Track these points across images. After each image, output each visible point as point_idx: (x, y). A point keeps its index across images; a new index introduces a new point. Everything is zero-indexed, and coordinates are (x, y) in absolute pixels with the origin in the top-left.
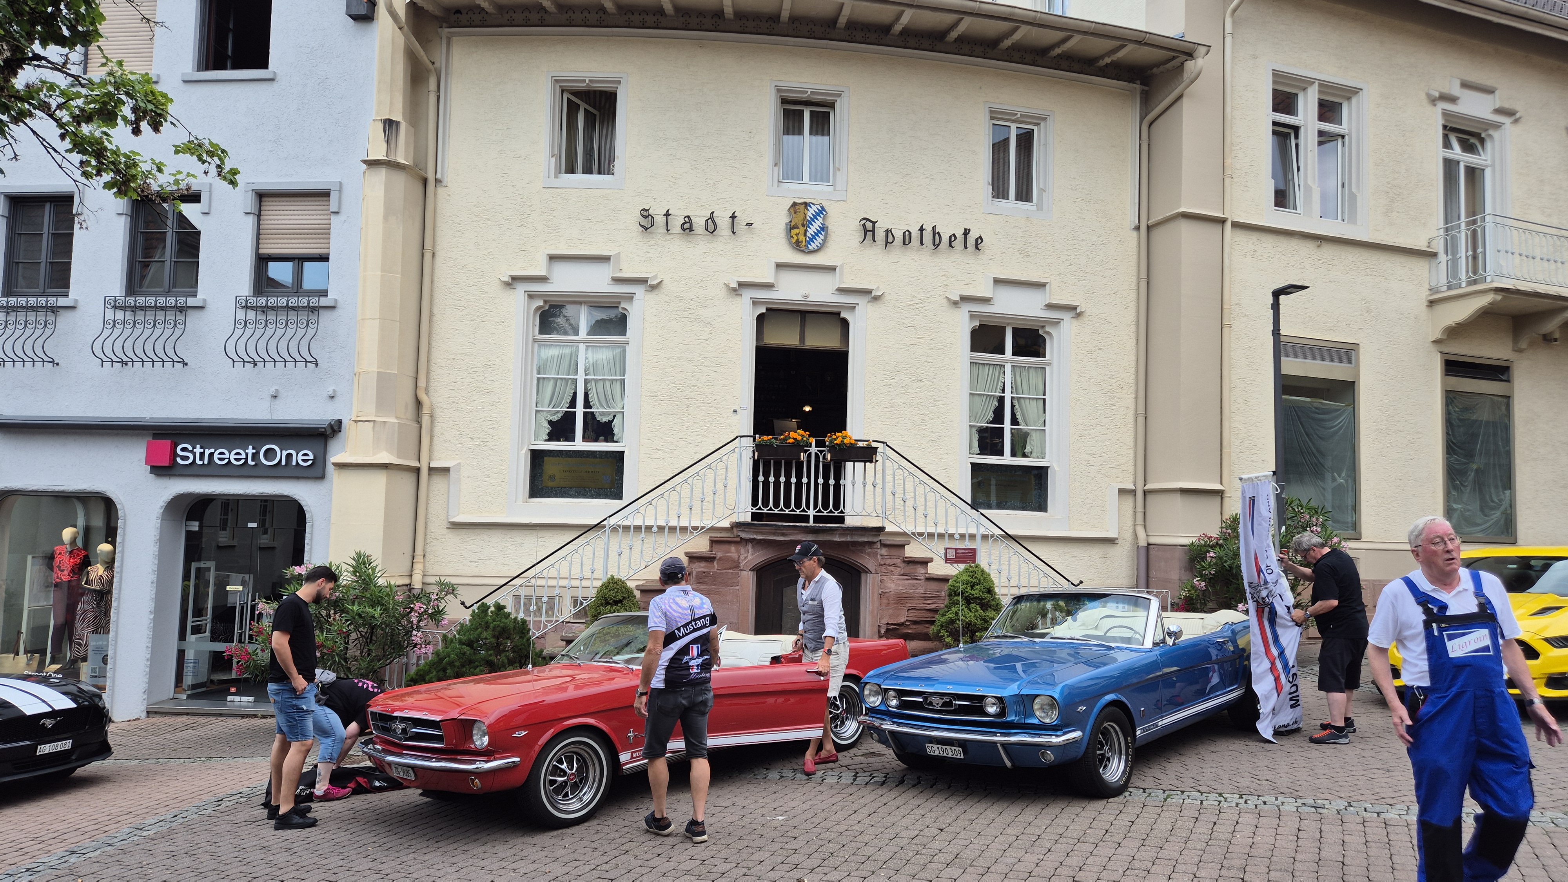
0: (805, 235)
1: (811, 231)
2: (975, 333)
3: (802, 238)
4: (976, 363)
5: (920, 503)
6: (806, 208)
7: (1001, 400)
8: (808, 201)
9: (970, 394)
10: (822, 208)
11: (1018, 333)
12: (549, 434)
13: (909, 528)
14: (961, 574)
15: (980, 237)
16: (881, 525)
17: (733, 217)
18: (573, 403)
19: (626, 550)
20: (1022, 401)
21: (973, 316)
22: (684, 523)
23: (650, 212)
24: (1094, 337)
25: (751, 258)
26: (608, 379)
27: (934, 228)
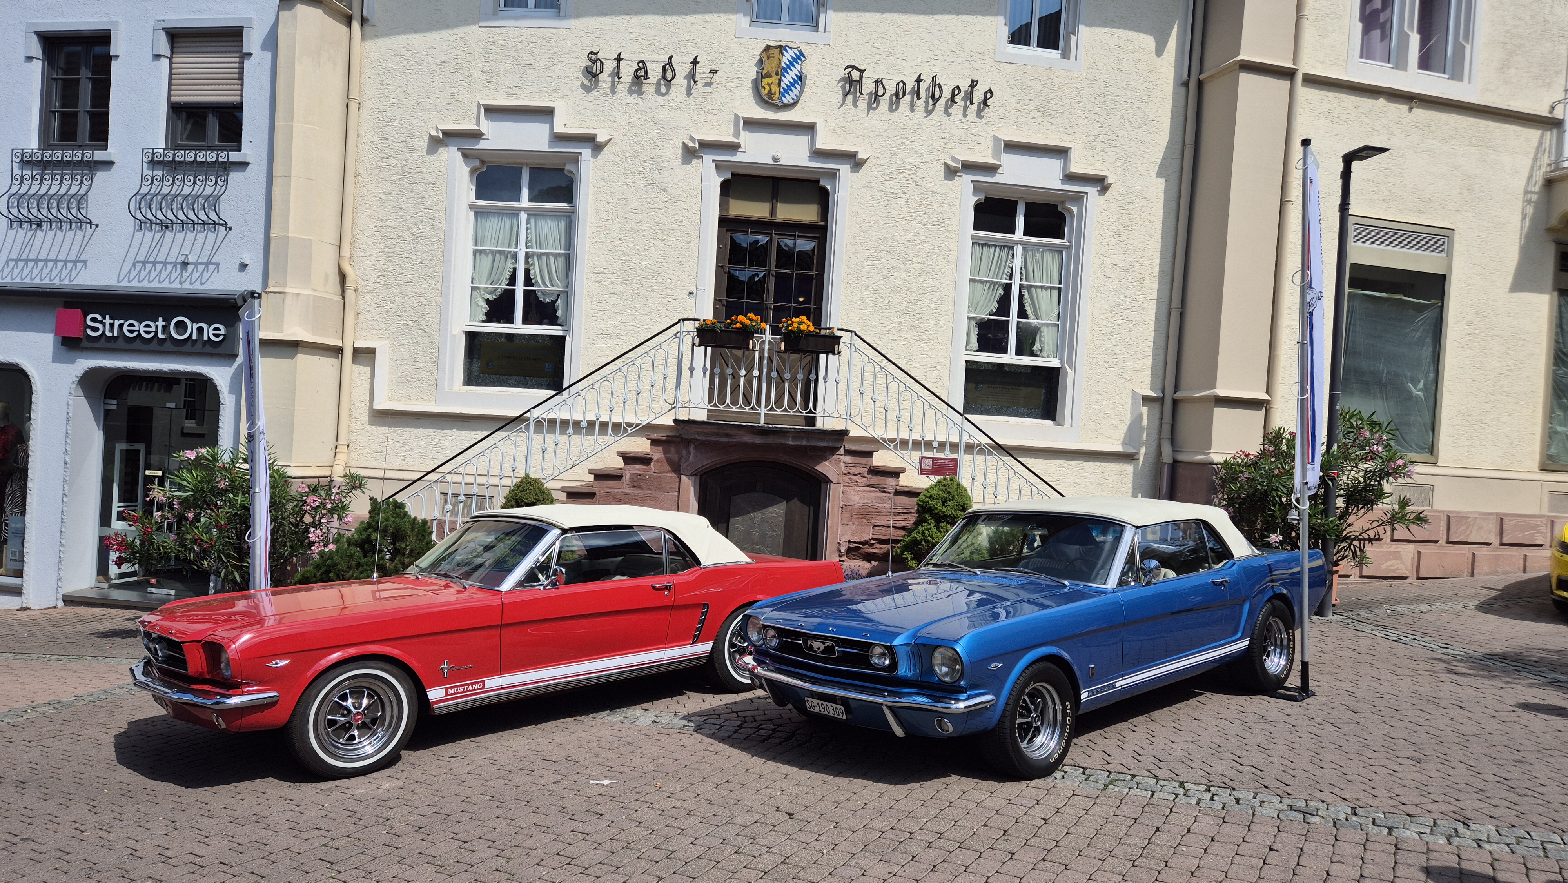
0: (779, 85)
1: (786, 81)
2: (979, 208)
3: (775, 89)
4: (979, 244)
5: (892, 405)
6: (781, 52)
7: (1008, 288)
8: (783, 44)
9: (971, 280)
10: (801, 52)
11: (1032, 209)
12: (486, 314)
13: (878, 433)
14: (931, 487)
15: (990, 91)
16: (843, 428)
17: (695, 63)
18: (512, 280)
19: (550, 445)
20: (1033, 289)
21: (977, 187)
22: (617, 418)
23: (600, 56)
24: (1124, 215)
25: (715, 112)
26: (552, 254)
27: (934, 78)
